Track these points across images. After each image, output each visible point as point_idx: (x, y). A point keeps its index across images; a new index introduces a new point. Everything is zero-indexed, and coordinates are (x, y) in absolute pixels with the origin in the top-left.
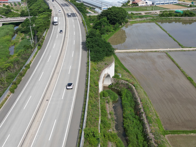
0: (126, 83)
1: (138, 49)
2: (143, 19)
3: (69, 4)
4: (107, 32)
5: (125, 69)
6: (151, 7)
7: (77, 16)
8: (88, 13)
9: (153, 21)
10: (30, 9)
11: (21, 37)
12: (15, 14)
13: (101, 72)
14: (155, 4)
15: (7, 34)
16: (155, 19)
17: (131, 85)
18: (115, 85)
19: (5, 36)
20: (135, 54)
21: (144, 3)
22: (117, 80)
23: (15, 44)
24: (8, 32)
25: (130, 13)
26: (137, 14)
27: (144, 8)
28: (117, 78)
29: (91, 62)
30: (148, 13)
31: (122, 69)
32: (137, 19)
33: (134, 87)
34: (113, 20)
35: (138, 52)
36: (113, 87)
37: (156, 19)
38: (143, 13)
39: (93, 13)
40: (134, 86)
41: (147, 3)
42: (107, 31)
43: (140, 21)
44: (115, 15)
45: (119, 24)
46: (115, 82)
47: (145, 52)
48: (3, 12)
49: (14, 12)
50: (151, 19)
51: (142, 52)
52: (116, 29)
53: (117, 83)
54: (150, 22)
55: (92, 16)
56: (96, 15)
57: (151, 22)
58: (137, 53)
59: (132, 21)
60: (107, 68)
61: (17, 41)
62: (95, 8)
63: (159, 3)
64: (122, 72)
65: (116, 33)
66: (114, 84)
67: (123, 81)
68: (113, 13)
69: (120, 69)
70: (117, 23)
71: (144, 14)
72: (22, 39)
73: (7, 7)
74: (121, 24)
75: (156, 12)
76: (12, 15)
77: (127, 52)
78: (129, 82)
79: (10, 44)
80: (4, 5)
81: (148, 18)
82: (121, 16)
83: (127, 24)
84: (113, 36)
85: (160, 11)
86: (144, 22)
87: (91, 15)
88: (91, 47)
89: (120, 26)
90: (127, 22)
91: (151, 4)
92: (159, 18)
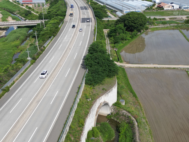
0: (127, 116)
1: (153, 64)
2: (166, 26)
3: (88, 6)
4: (122, 41)
5: (132, 92)
6: (178, 11)
7: (91, 22)
8: (107, 16)
9: (178, 28)
10: (49, 12)
11: (31, 43)
12: (34, 16)
13: (95, 102)
14: (182, 8)
15: (17, 38)
16: (179, 26)
17: (134, 119)
18: (115, 116)
19: (14, 41)
20: (148, 70)
21: (170, 6)
22: (117, 109)
23: (21, 51)
24: (19, 36)
25: (152, 18)
26: (160, 19)
27: (170, 13)
28: (118, 107)
29: (85, 86)
30: (173, 18)
31: (129, 92)
32: (160, 25)
33: (136, 123)
34: (131, 27)
35: (153, 68)
36: (112, 118)
37: (181, 26)
38: (167, 18)
39: (113, 17)
40: (137, 121)
41: (173, 6)
42: (122, 39)
43: (162, 27)
44: (134, 21)
45: (137, 31)
46: (115, 112)
47: (160, 68)
48: (23, 14)
49: (33, 14)
50: (176, 26)
51: (158, 68)
52: (133, 37)
53: (117, 114)
54: (173, 29)
55: (110, 21)
56: (116, 19)
57: (175, 29)
58: (151, 70)
59: (153, 28)
60: (104, 95)
61: (25, 47)
62: (117, 11)
63: (186, 7)
64: (128, 96)
65: (133, 41)
66: (113, 114)
67: (124, 111)
68: (130, 18)
69: (126, 92)
70: (135, 31)
71: (169, 20)
72: (31, 45)
73: (29, 9)
74: (139, 31)
75: (182, 18)
76: (31, 18)
77: (140, 68)
78: (131, 115)
79: (16, 51)
80: (27, 6)
81: (172, 25)
82: (139, 22)
83: (147, 31)
84: (128, 45)
85: (186, 16)
86: (167, 28)
87: (110, 19)
88: (90, 65)
89: (139, 33)
90: (147, 29)
91: (178, 8)
92: (184, 25)
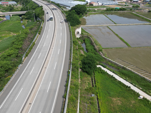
3: (50, 4)
14: (104, 5)
21: (97, 4)
25: (88, 9)
26: (92, 10)
30: (99, 9)
43: (94, 13)
50: (101, 12)
59: (89, 13)
71: (97, 10)
81: (99, 12)
85: (106, 8)
92: (105, 12)
